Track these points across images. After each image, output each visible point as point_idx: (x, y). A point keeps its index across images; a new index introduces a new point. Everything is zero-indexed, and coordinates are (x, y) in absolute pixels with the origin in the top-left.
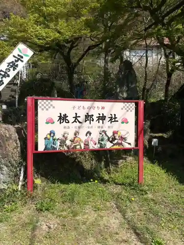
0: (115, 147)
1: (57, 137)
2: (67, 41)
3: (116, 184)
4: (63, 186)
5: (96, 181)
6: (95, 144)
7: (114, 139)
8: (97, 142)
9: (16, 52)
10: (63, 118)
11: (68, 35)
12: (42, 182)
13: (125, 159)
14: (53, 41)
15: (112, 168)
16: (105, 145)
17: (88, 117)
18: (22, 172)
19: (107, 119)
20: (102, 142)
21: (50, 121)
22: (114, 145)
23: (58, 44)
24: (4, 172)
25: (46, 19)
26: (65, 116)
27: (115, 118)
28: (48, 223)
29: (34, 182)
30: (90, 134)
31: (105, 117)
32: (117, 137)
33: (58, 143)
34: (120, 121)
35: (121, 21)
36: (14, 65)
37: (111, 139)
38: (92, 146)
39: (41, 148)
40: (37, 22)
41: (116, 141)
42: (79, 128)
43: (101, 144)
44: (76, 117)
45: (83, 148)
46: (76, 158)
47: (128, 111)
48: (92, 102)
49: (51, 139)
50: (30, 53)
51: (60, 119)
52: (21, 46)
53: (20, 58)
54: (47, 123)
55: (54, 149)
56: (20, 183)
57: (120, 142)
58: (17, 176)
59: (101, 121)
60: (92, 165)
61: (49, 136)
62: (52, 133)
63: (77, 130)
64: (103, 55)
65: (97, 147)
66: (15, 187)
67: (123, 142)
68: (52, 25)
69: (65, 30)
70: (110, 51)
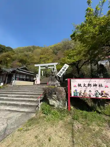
0: (103, 98)
1: (77, 92)
2: (77, 62)
3: (106, 115)
4: (81, 111)
5: (95, 112)
6: (94, 96)
7: (102, 94)
8: (94, 95)
9: (64, 66)
10: (79, 85)
11: (77, 60)
12: (73, 108)
13: (108, 104)
14: (73, 62)
15: (102, 107)
16: (98, 96)
17: (89, 85)
18: (66, 103)
19: (98, 86)
20: (97, 95)
21: (75, 86)
22: (103, 97)
23: (74, 63)
24: (61, 102)
25: (70, 57)
26: (80, 84)
27: (101, 85)
28: (77, 125)
29: (70, 107)
30: (91, 91)
31: (97, 85)
32: (104, 93)
33: (78, 94)
34: (104, 87)
35: (96, 52)
36: (64, 70)
37: (101, 94)
38: (92, 96)
39: (73, 95)
40: (68, 58)
41: (103, 95)
42: (86, 89)
43: (96, 96)
44: (84, 85)
45: (88, 96)
46: (85, 101)
47: (107, 82)
48: (90, 80)
49: (76, 92)
50: (68, 66)
51: (78, 85)
52: (66, 65)
53: (65, 68)
54: (74, 87)
55: (77, 96)
56: (66, 107)
57: (105, 95)
58: (65, 104)
59: (95, 87)
60: (92, 104)
61: (75, 91)
62: (76, 90)
63: (85, 89)
64: (90, 64)
65: (94, 97)
66: (64, 108)
67: (107, 96)
68: (72, 58)
69: (76, 59)
70: (92, 62)
